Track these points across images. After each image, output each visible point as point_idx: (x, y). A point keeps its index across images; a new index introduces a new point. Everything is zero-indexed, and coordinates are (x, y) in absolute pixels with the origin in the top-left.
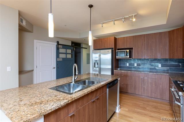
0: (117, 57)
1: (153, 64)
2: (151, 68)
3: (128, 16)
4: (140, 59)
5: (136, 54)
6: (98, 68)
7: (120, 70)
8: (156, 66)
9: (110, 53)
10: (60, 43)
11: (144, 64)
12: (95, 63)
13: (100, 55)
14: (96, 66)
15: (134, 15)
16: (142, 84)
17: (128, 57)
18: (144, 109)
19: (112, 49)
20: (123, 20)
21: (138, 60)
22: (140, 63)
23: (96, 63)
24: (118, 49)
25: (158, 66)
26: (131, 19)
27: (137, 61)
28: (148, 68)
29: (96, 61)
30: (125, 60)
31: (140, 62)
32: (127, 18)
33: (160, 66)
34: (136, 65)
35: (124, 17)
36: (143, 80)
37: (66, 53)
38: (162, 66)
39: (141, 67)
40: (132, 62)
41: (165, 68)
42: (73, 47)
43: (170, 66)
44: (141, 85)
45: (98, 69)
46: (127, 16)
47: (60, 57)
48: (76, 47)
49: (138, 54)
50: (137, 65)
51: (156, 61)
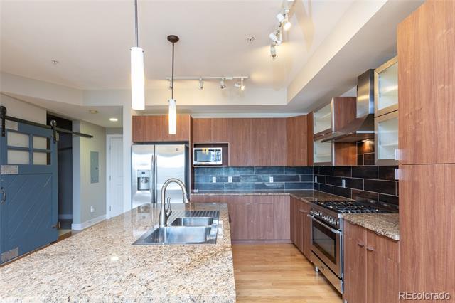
0: (194, 163)
1: (260, 176)
2: (256, 185)
3: (231, 78)
4: (239, 168)
5: (235, 157)
6: (149, 192)
7: (199, 192)
8: (265, 181)
9: (181, 154)
10: (8, 114)
11: (246, 177)
12: (139, 178)
13: (154, 159)
14: (142, 187)
15: (242, 78)
16: (248, 218)
17: (221, 163)
18: (263, 262)
19: (186, 143)
20: (222, 83)
21: (234, 170)
22: (239, 175)
23: (141, 179)
24: (195, 144)
25: (268, 181)
26: (236, 85)
27: (232, 171)
28: (253, 186)
29: (144, 173)
30: (209, 170)
31: (238, 173)
32: (228, 80)
33: (271, 179)
34: (230, 180)
35: (223, 78)
36: (250, 209)
37: (30, 150)
38: (274, 181)
39: (239, 184)
40: (224, 174)
41: (279, 184)
42: (52, 128)
43: (287, 179)
44: (246, 220)
45: (148, 194)
46: (230, 76)
47: (9, 162)
48: (62, 130)
49: (237, 157)
50: (233, 180)
51: (265, 172)
